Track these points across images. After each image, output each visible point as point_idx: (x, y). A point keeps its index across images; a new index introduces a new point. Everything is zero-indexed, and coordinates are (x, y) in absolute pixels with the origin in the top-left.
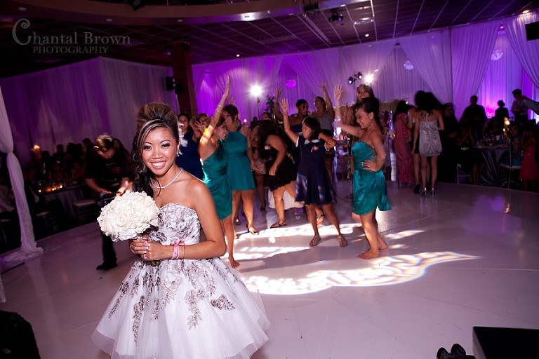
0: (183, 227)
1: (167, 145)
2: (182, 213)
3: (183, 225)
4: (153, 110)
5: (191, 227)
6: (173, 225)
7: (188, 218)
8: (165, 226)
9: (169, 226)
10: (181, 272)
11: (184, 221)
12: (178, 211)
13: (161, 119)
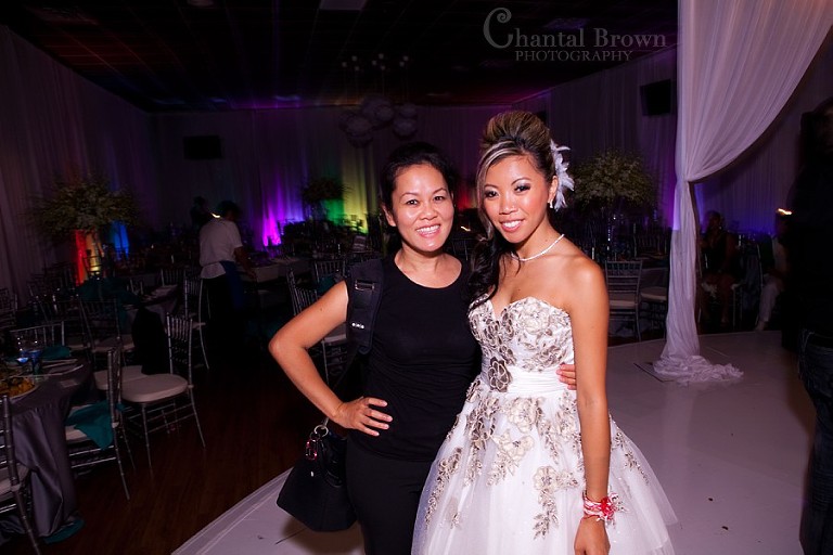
0: (549, 346)
1: (525, 188)
2: (550, 320)
3: (549, 341)
4: (502, 124)
5: (564, 348)
6: (532, 339)
7: (560, 330)
8: (515, 338)
9: (523, 340)
10: (534, 426)
11: (551, 334)
12: (543, 315)
13: (515, 140)
